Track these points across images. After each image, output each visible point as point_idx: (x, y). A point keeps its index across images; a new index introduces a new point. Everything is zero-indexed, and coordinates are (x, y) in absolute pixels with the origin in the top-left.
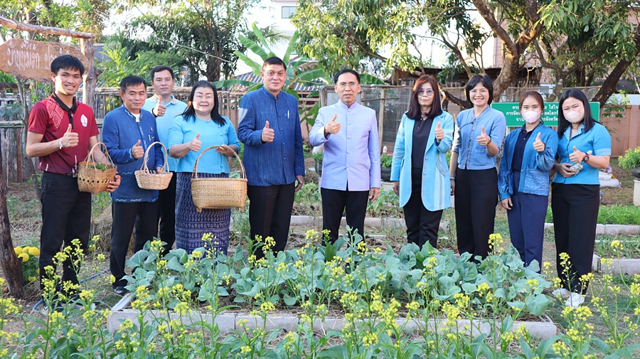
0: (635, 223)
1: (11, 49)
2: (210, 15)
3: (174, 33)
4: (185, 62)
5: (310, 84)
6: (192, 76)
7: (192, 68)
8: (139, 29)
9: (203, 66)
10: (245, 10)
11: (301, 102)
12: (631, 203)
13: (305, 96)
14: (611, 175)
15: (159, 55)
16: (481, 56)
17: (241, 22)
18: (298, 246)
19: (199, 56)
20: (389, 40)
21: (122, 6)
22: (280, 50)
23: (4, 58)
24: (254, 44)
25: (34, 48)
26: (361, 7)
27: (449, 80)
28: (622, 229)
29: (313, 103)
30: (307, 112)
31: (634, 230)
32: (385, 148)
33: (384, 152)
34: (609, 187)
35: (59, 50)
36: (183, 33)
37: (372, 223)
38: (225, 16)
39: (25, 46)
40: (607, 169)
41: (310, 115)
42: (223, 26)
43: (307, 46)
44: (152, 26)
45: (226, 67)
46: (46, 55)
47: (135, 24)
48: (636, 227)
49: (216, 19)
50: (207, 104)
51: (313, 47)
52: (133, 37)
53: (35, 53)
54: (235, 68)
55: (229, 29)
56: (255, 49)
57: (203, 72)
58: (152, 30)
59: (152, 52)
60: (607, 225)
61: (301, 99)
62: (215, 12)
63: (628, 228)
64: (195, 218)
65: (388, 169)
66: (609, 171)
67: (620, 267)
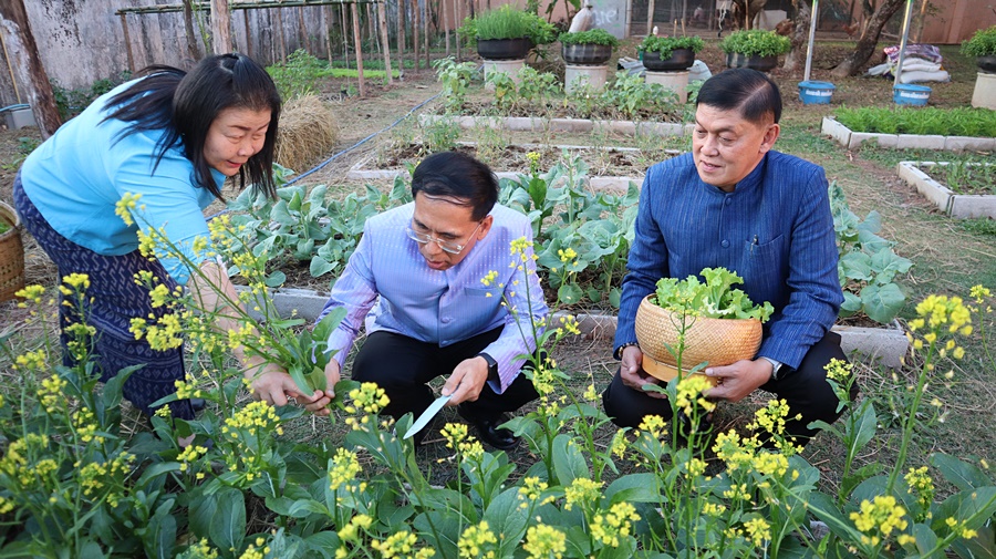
0: (988, 135)
12: (967, 103)
14: (939, 66)
18: (512, 166)
28: (968, 142)
31: (986, 145)
32: (656, 28)
33: (655, 33)
34: (935, 82)
37: (626, 128)
40: (936, 57)
48: (990, 140)
60: (949, 137)
63: (978, 141)
65: (655, 55)
66: (938, 61)
67: (983, 209)
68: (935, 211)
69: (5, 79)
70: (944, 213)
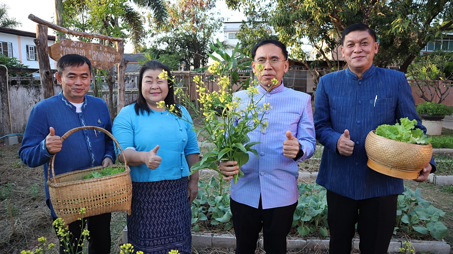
1: (63, 47)
2: (195, 36)
3: (178, 46)
4: (183, 60)
5: (245, 69)
6: (186, 66)
7: (186, 62)
8: (161, 44)
9: (192, 61)
10: (212, 34)
11: (240, 78)
13: (242, 75)
15: (170, 56)
16: (337, 53)
17: (210, 39)
19: (190, 56)
20: (291, 44)
21: (153, 33)
22: (230, 53)
23: (58, 53)
24: (217, 49)
25: (81, 46)
26: (283, 21)
27: (317, 66)
29: (245, 78)
30: (243, 83)
35: (100, 48)
36: (182, 46)
38: (203, 36)
39: (74, 44)
41: (244, 84)
42: (201, 42)
43: (245, 49)
44: (168, 42)
45: (203, 61)
46: (90, 51)
47: (159, 42)
49: (198, 38)
50: (158, 91)
51: (248, 49)
52: (158, 48)
53: (82, 49)
54: (207, 62)
55: (204, 43)
56: (217, 52)
57: (192, 64)
58: (168, 44)
59: (167, 54)
61: (240, 77)
62: (197, 35)
64: (153, 233)
67: (448, 181)
68: (428, 183)
69: (7, 123)
70: (433, 183)
